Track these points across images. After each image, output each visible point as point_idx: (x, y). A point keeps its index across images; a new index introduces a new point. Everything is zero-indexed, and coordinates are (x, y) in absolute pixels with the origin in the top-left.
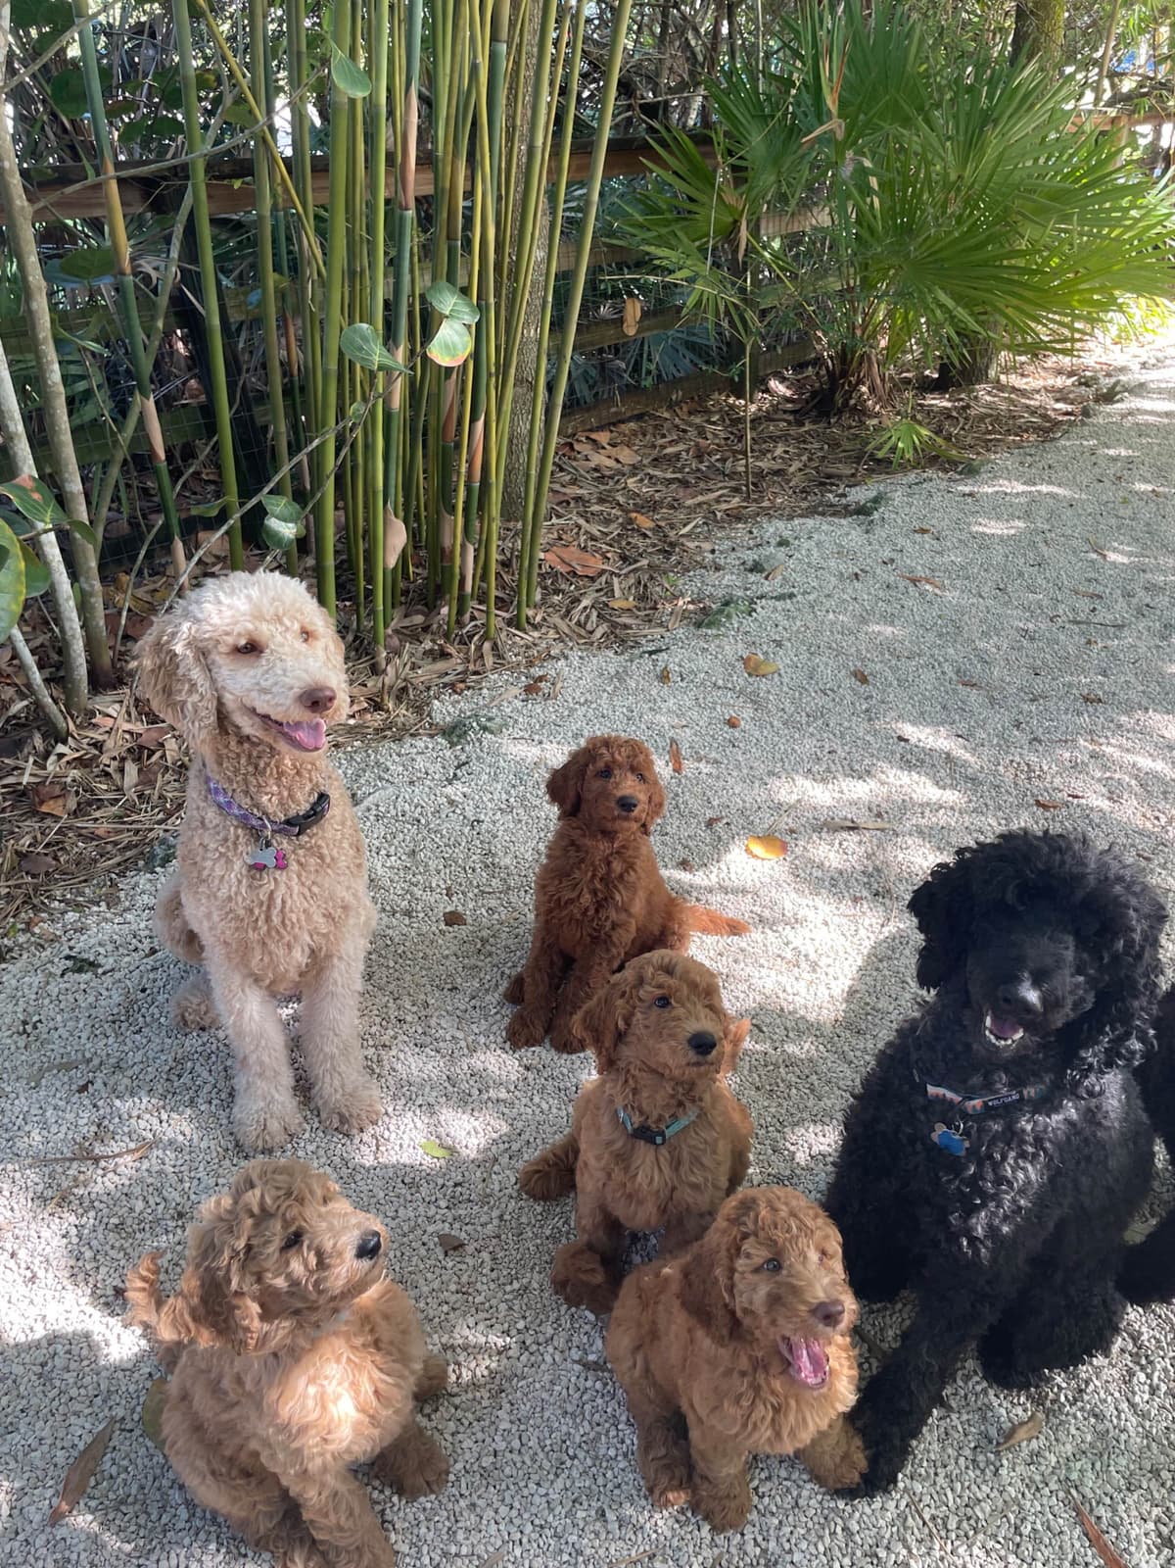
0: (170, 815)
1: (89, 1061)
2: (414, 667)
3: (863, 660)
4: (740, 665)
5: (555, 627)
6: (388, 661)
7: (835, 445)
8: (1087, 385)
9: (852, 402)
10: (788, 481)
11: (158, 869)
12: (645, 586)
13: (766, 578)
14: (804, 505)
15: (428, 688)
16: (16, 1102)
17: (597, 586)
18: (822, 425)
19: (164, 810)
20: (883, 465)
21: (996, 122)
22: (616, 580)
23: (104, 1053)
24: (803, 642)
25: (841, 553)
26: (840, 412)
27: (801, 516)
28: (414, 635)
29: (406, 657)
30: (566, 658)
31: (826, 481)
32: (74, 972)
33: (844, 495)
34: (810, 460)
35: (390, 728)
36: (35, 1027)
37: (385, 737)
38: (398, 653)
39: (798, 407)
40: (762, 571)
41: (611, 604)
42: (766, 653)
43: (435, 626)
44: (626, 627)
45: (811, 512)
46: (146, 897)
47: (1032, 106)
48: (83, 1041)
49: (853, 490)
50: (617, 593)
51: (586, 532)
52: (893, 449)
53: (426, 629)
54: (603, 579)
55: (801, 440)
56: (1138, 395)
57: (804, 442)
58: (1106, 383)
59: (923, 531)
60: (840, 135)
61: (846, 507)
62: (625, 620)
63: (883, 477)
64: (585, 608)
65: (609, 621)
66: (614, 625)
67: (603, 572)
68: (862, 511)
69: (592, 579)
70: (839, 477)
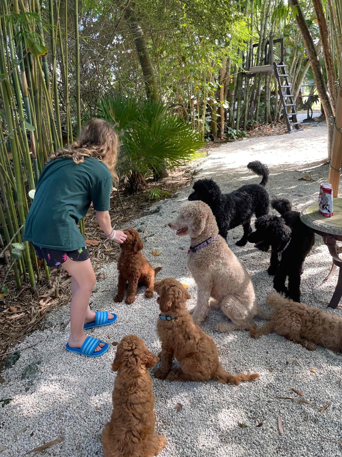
0: (6, 350)
1: (29, 427)
2: (60, 283)
3: (179, 244)
4: (151, 254)
5: (95, 261)
6: (52, 284)
7: (138, 199)
8: (188, 172)
9: (138, 188)
10: (132, 210)
11: (13, 366)
12: (112, 244)
13: (143, 233)
14: (140, 214)
15: (67, 288)
16: (12, 448)
17: (99, 247)
18: (132, 195)
19: (3, 349)
20: (154, 200)
21: (154, 116)
22: (104, 244)
23: (32, 423)
24: (163, 245)
25: (158, 222)
26: (136, 191)
27: (141, 217)
28: (56, 274)
29: (57, 281)
30: (103, 267)
31: (142, 208)
32: (7, 404)
33: (149, 209)
34: (134, 204)
35: (62, 302)
36: (3, 425)
37: (62, 305)
38: (54, 281)
39: (123, 193)
40: (141, 231)
41: (106, 251)
42: (155, 250)
43: (61, 270)
44: (114, 255)
45: (143, 215)
46: (13, 375)
47: (162, 111)
48: (23, 422)
49: (150, 208)
50: (106, 248)
51: (88, 235)
52: (154, 196)
53: (59, 272)
54: (101, 245)
55: (129, 200)
56: (202, 172)
57: (130, 200)
58: (192, 171)
59: (174, 212)
60: (118, 126)
61: (151, 212)
62: (112, 253)
63: (155, 203)
64: (100, 253)
65: (108, 255)
66: (110, 256)
67: (99, 243)
68: (156, 212)
69: (97, 246)
70: (145, 206)
